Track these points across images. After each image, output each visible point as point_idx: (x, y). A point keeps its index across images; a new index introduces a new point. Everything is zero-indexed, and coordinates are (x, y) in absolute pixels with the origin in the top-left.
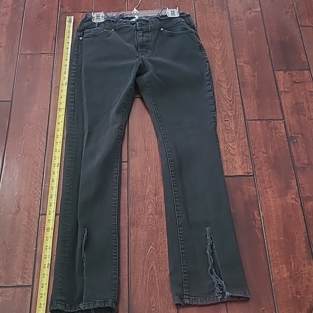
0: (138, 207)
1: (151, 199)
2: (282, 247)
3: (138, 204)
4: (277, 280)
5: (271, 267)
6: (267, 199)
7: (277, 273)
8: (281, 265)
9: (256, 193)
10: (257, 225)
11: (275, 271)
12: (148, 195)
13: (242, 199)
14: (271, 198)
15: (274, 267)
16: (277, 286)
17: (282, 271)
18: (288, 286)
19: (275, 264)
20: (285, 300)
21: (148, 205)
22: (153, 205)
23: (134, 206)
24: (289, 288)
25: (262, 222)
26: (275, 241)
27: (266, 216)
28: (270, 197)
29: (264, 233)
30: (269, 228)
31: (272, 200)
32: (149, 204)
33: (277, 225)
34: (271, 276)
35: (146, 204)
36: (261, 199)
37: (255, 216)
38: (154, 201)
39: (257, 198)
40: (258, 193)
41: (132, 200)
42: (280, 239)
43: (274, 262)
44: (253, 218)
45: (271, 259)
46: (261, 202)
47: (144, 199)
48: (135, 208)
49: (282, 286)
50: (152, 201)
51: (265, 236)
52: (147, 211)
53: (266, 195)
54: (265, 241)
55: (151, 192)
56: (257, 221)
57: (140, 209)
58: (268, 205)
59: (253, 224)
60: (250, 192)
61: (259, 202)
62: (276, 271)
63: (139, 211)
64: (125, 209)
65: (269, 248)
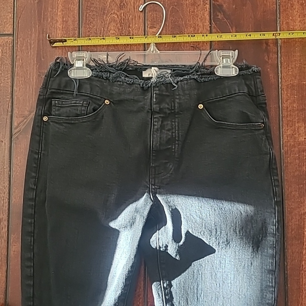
0: (94, 26)
1: (114, 13)
2: (303, 96)
3: (94, 22)
4: (289, 145)
5: (282, 126)
6: (291, 18)
7: (290, 134)
8: (298, 123)
9: (275, 6)
10: (270, 60)
11: (287, 132)
12: (109, 7)
13: (253, 17)
14: (298, 16)
15: (287, 126)
16: (288, 154)
17: (298, 132)
18: (303, 155)
19: (290, 121)
20: (296, 174)
21: (109, 23)
22: (117, 25)
23: (88, 24)
24: (305, 158)
25: (279, 55)
26: (294, 86)
27: (285, 46)
28: (297, 14)
29: (280, 73)
30: (288, 66)
31: (299, 19)
32: (111, 22)
33: (300, 61)
34: (282, 140)
35: (106, 22)
36: (281, 18)
37: (269, 46)
38: (118, 17)
39: (275, 16)
40: (278, 7)
41: (85, 14)
42: (303, 83)
43: (289, 119)
44: (266, 48)
45: (285, 113)
46: (281, 22)
47: (104, 13)
48: (90, 28)
49: (296, 154)
50: (116, 17)
51: (280, 77)
52: (107, 33)
53: (290, 11)
54: (280, 85)
55: (114, 2)
56: (271, 55)
57: (96, 30)
58: (291, 27)
59: (264, 57)
60: (265, 5)
61: (278, 22)
62: (289, 132)
63: (96, 33)
64: (75, 30)
65: (284, 96)
